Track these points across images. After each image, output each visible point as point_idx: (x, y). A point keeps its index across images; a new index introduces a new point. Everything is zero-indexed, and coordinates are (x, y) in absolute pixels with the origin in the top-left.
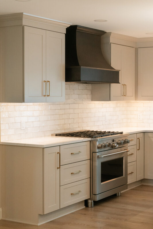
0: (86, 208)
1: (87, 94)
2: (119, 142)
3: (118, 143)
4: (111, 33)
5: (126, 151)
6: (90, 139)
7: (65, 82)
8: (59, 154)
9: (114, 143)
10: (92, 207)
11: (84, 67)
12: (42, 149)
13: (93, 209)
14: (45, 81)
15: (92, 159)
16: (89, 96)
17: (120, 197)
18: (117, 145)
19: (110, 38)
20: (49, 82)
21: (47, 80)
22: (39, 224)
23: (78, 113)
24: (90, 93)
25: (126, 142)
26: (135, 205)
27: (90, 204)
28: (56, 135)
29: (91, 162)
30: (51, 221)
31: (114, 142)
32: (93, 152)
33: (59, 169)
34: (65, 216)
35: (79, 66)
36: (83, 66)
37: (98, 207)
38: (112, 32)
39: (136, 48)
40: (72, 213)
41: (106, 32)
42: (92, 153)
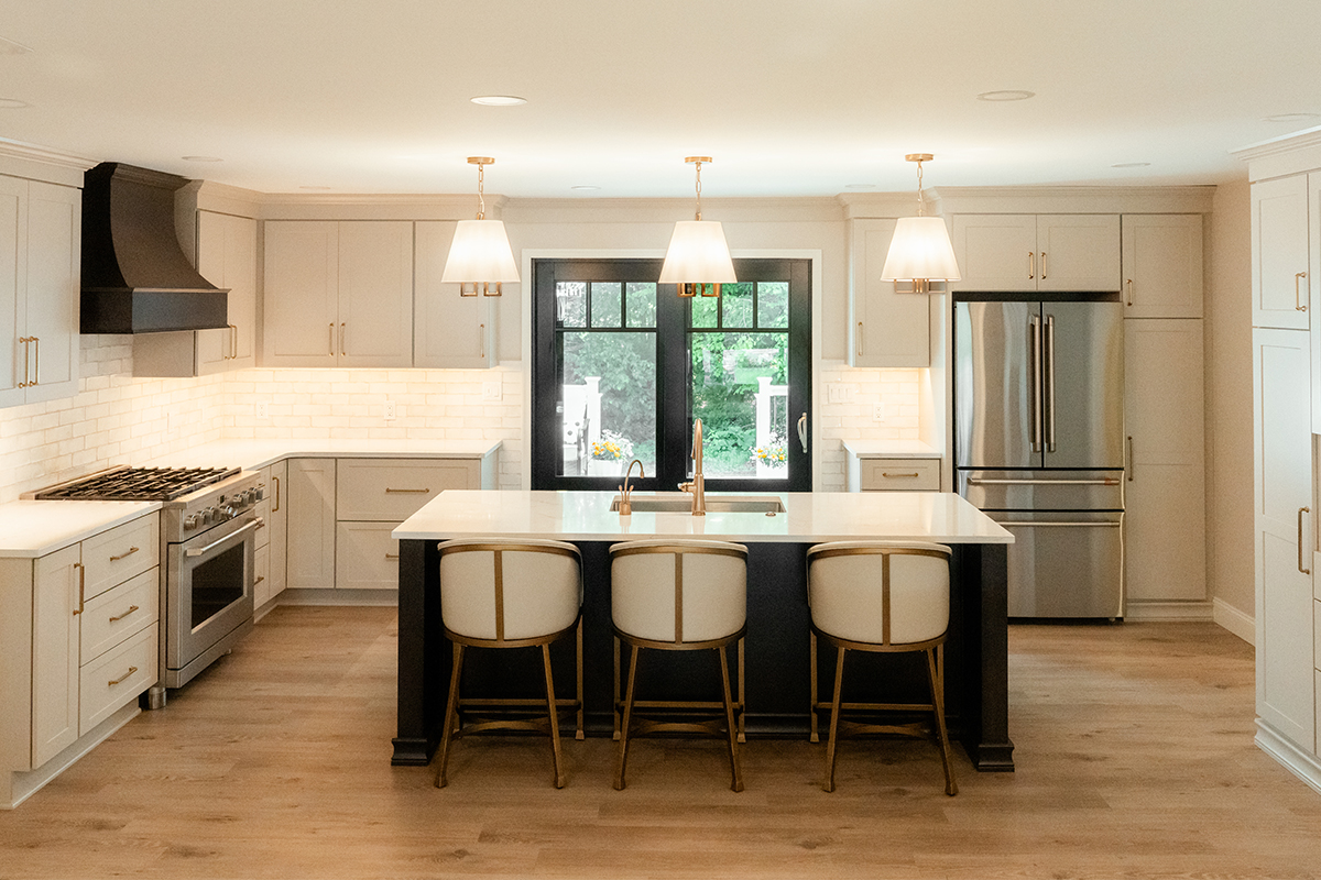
0: (145, 713)
1: (121, 359)
2: (239, 499)
3: (233, 505)
4: (202, 181)
5: (254, 522)
6: (159, 504)
7: (82, 332)
8: (78, 568)
9: (224, 507)
10: (161, 707)
11: (142, 290)
12: (31, 562)
13: (165, 712)
14: (22, 340)
15: (165, 566)
16: (128, 364)
17: (230, 659)
18: (233, 512)
19: (199, 195)
20: (36, 339)
21: (28, 337)
22: (15, 804)
23: (97, 419)
24: (129, 354)
25: (256, 496)
26: (289, 677)
27: (155, 702)
28: (37, 498)
29: (164, 572)
30: (49, 784)
31: (223, 504)
32: (169, 543)
33: (78, 615)
34: (90, 753)
35: (125, 285)
36: (138, 287)
37: (177, 705)
38: (206, 180)
39: (258, 221)
40: (108, 740)
41: (190, 181)
42: (167, 546)
